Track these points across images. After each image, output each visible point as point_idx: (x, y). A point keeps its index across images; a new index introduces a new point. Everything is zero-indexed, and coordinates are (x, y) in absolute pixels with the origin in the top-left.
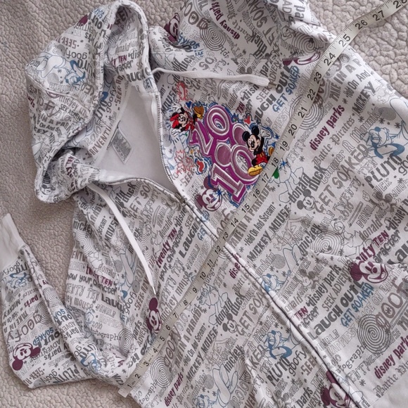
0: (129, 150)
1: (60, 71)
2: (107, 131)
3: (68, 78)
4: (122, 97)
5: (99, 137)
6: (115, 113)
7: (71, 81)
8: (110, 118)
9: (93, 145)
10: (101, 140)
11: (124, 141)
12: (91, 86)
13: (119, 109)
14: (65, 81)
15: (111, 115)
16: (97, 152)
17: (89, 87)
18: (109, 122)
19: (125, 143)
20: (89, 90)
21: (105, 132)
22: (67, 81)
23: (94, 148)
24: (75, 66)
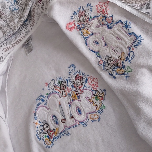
0: (32, 50)
1: (8, 3)
2: (23, 38)
3: (11, 7)
4: (35, 24)
5: (18, 39)
6: (29, 31)
7: (12, 9)
8: (26, 32)
9: (14, 42)
10: (18, 41)
11: (31, 45)
12: (20, 15)
13: (32, 29)
14: (9, 8)
15: (27, 30)
16: (15, 46)
17: (18, 15)
18: (25, 33)
19: (31, 46)
20: (19, 16)
21: (21, 38)
22: (10, 9)
23: (14, 44)
24: (16, 3)
